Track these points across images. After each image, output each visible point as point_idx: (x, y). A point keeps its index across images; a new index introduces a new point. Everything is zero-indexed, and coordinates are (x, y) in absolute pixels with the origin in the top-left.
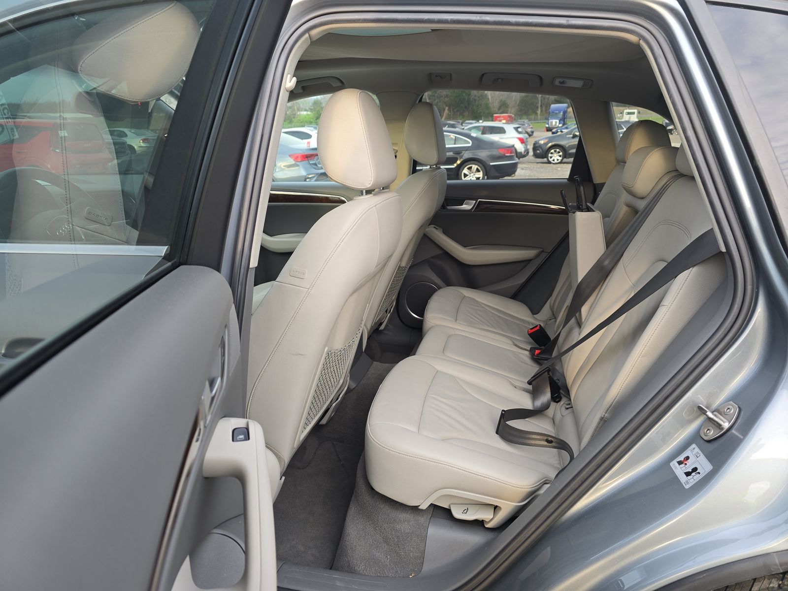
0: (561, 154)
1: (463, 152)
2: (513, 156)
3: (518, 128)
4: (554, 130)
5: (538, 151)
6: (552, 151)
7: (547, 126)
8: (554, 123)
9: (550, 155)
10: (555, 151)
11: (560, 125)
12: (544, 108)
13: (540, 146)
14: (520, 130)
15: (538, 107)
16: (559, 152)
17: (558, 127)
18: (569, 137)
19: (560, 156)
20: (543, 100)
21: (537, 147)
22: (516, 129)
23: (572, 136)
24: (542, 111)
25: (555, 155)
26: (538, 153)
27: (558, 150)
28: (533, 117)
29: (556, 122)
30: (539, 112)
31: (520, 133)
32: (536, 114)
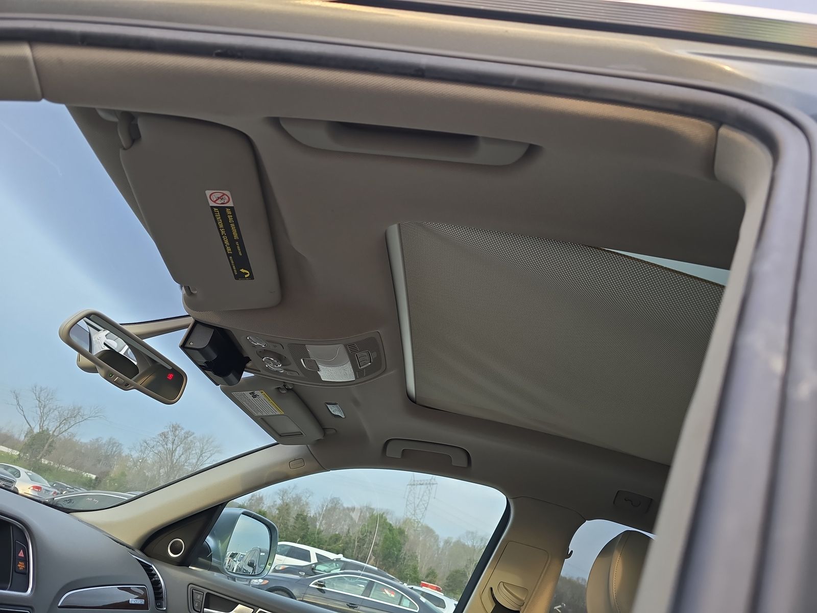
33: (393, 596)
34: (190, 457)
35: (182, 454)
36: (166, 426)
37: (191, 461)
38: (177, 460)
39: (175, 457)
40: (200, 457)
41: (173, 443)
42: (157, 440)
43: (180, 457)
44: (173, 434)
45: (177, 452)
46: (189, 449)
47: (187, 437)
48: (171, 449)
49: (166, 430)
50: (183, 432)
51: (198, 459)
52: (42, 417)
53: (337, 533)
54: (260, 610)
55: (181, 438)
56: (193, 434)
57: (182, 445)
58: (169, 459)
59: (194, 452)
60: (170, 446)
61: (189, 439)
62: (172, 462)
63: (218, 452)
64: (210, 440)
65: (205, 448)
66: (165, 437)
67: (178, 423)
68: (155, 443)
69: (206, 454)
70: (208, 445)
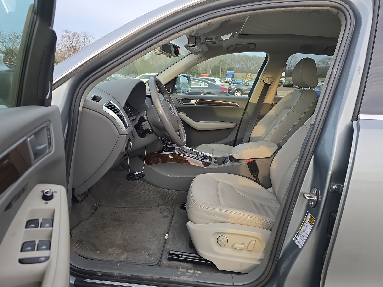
0: (241, 93)
1: (205, 90)
2: (227, 92)
3: (221, 80)
4: (230, 83)
5: (230, 91)
6: (237, 92)
7: (226, 80)
8: (229, 80)
9: (236, 93)
10: (238, 92)
11: (232, 81)
12: (222, 73)
13: (231, 89)
14: (222, 81)
15: (220, 72)
16: (240, 92)
17: (230, 81)
18: (244, 86)
19: (240, 94)
20: (222, 69)
21: (229, 89)
22: (220, 81)
23: (245, 85)
24: (221, 74)
25: (238, 93)
26: (230, 92)
27: (239, 91)
28: (218, 76)
29: (230, 79)
30: (220, 74)
31: (222, 82)
32: (219, 75)
33: (195, 83)
34: (81, 44)
35: (76, 44)
36: (62, 32)
37: (82, 46)
38: (75, 47)
39: (74, 46)
40: (85, 43)
41: (70, 40)
42: (62, 40)
43: (76, 45)
44: (68, 35)
45: (74, 43)
46: (78, 40)
47: (75, 35)
48: (71, 43)
49: (63, 34)
50: (71, 33)
51: (85, 44)
52: (3, 42)
53: (160, 64)
54: (198, 100)
55: (72, 37)
56: (77, 33)
57: (74, 40)
58: (71, 47)
59: (81, 41)
60: (69, 41)
61: (76, 36)
62: (74, 48)
63: (92, 38)
64: (86, 34)
65: (85, 38)
66: (65, 38)
67: (67, 29)
68: (61, 42)
69: (87, 41)
70: (86, 36)
